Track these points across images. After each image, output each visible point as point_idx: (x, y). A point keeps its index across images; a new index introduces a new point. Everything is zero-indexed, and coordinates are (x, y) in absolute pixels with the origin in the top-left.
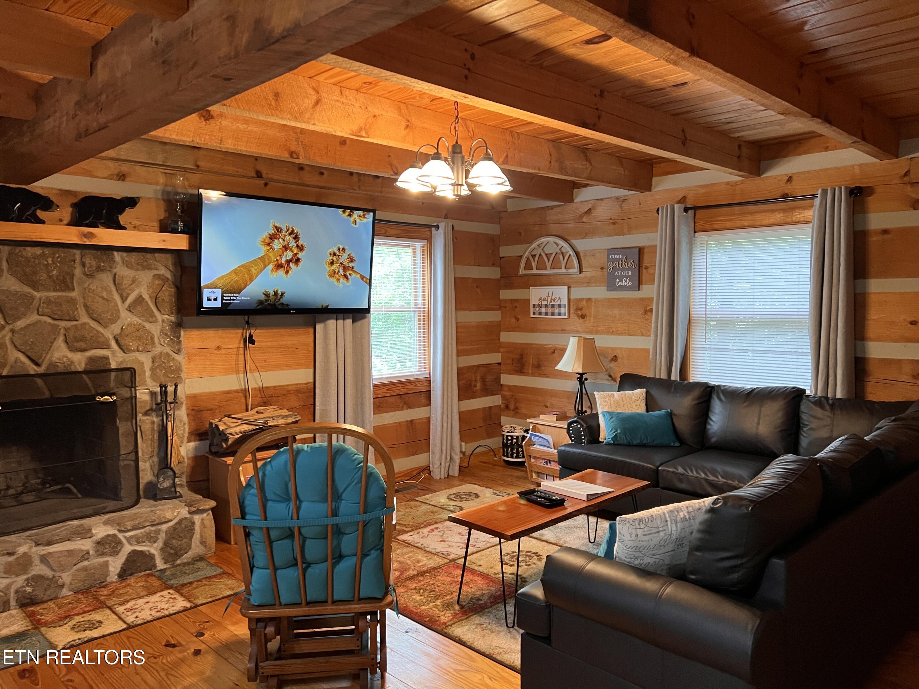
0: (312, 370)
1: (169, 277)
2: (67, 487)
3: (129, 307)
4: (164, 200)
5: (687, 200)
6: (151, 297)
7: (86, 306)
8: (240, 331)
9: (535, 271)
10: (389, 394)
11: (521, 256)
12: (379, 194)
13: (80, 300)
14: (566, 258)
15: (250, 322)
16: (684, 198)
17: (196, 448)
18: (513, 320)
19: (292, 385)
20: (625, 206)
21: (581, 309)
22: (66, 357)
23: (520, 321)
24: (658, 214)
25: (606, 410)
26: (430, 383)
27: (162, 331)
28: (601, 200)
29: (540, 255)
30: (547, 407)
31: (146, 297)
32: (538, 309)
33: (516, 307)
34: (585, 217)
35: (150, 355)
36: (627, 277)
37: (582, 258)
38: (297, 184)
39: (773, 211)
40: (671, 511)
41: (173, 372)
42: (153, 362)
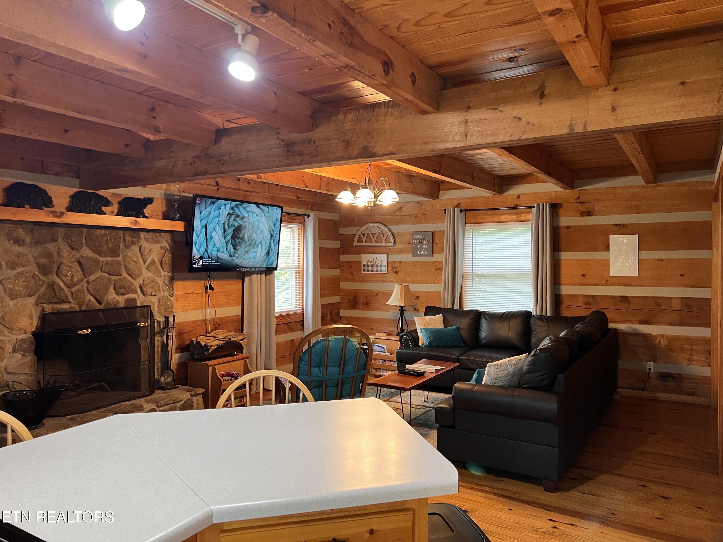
0: (240, 307)
1: (168, 248)
2: (103, 384)
3: (148, 266)
4: (165, 199)
5: (461, 205)
6: (158, 261)
7: (125, 266)
8: (203, 282)
9: (364, 244)
10: (281, 323)
11: (355, 235)
12: (279, 195)
13: (123, 262)
14: (385, 237)
15: (210, 276)
16: (459, 204)
17: (180, 357)
18: (349, 275)
19: (230, 317)
20: (423, 207)
21: (395, 268)
22: (115, 299)
23: (354, 275)
24: (445, 213)
25: (422, 327)
26: (303, 315)
27: (164, 282)
28: (408, 202)
29: (368, 234)
30: (373, 329)
31: (156, 260)
32: (366, 267)
33: (351, 266)
34: (397, 212)
35: (157, 297)
36: (425, 249)
37: (396, 237)
38: (235, 189)
39: (510, 214)
40: (509, 361)
41: (169, 308)
42: (159, 302)
